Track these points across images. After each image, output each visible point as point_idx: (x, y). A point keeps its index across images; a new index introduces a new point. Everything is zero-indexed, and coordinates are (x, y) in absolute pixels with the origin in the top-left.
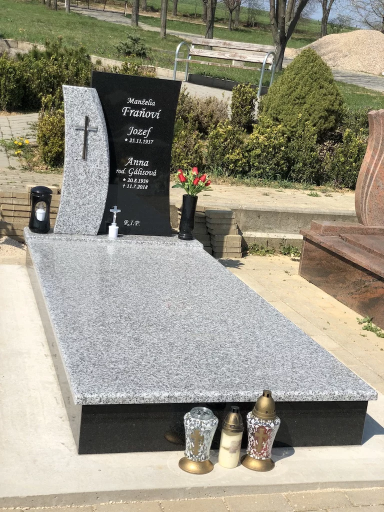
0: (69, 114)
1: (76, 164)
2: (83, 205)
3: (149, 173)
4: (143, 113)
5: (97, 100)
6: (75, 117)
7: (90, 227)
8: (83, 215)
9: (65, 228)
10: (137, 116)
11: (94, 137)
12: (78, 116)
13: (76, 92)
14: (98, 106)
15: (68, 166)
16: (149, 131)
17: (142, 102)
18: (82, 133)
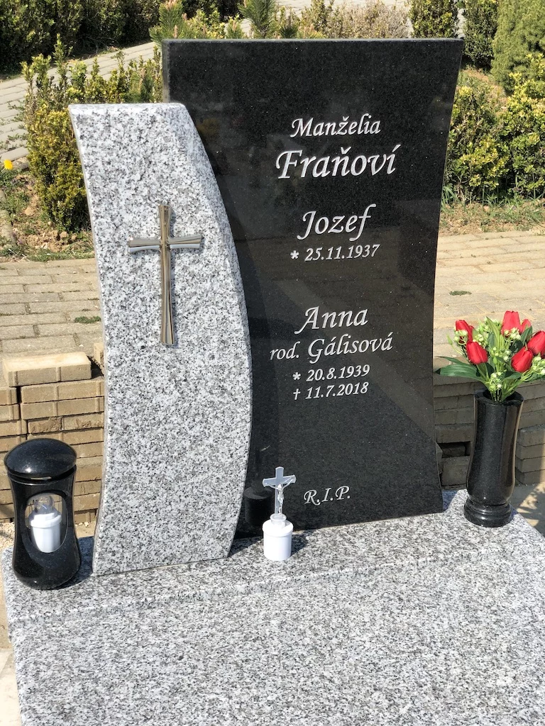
0: (103, 206)
1: (142, 363)
2: (178, 479)
3: (371, 344)
4: (343, 164)
5: (194, 144)
6: (123, 212)
7: (204, 539)
8: (182, 507)
9: (127, 555)
10: (324, 173)
11: (192, 268)
12: (135, 209)
13: (119, 126)
14: (200, 166)
15: (117, 371)
16: (364, 217)
17: (336, 129)
18: (153, 263)
